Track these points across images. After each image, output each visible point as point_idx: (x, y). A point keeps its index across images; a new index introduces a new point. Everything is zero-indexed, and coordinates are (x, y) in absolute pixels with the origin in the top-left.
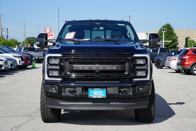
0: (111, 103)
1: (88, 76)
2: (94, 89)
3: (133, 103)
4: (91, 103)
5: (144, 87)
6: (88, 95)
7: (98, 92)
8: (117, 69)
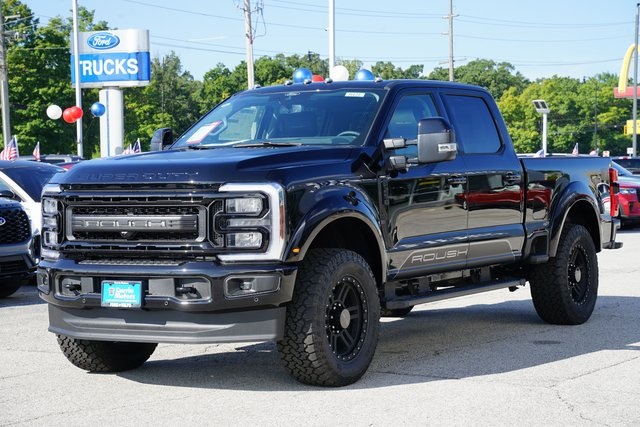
0: (169, 325)
1: (108, 247)
2: (115, 282)
3: (227, 326)
4: (122, 323)
5: (253, 279)
6: (99, 300)
7: (122, 291)
8: (170, 228)
